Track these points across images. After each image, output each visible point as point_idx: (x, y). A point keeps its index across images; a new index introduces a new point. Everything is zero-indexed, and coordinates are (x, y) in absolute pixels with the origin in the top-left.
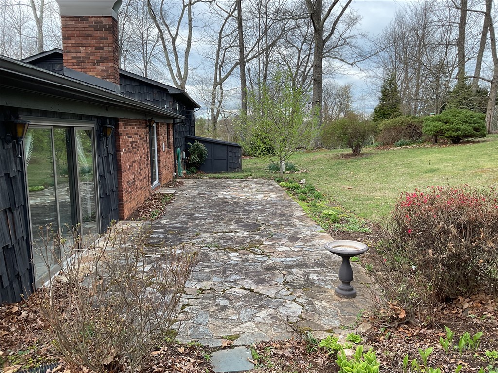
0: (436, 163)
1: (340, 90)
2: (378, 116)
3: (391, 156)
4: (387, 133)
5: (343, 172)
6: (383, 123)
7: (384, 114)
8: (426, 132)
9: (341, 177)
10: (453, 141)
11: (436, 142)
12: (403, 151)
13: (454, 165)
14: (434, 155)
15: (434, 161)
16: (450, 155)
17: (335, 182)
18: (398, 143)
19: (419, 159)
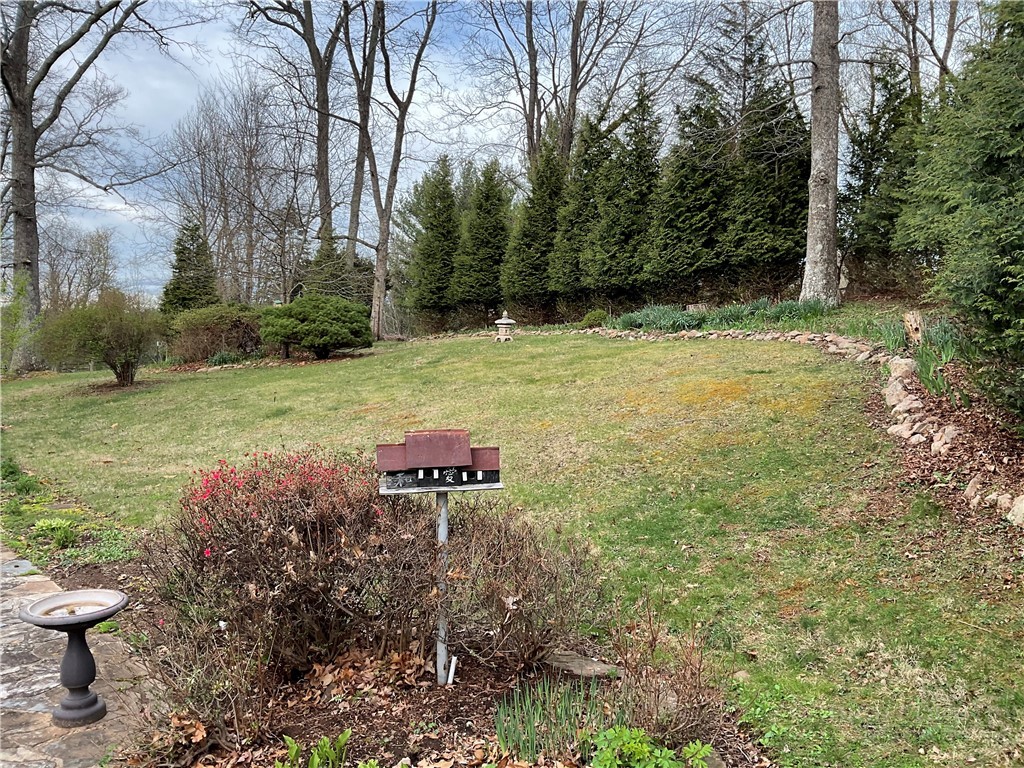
0: (286, 398)
1: (85, 242)
2: (170, 302)
3: (200, 386)
4: (191, 338)
5: (95, 424)
6: (182, 318)
7: (184, 299)
8: (266, 336)
9: (88, 436)
10: (316, 353)
11: (288, 356)
12: (226, 374)
13: (318, 400)
14: (283, 382)
15: (282, 394)
16: (312, 382)
17: (74, 448)
18: (215, 358)
19: (254, 389)
